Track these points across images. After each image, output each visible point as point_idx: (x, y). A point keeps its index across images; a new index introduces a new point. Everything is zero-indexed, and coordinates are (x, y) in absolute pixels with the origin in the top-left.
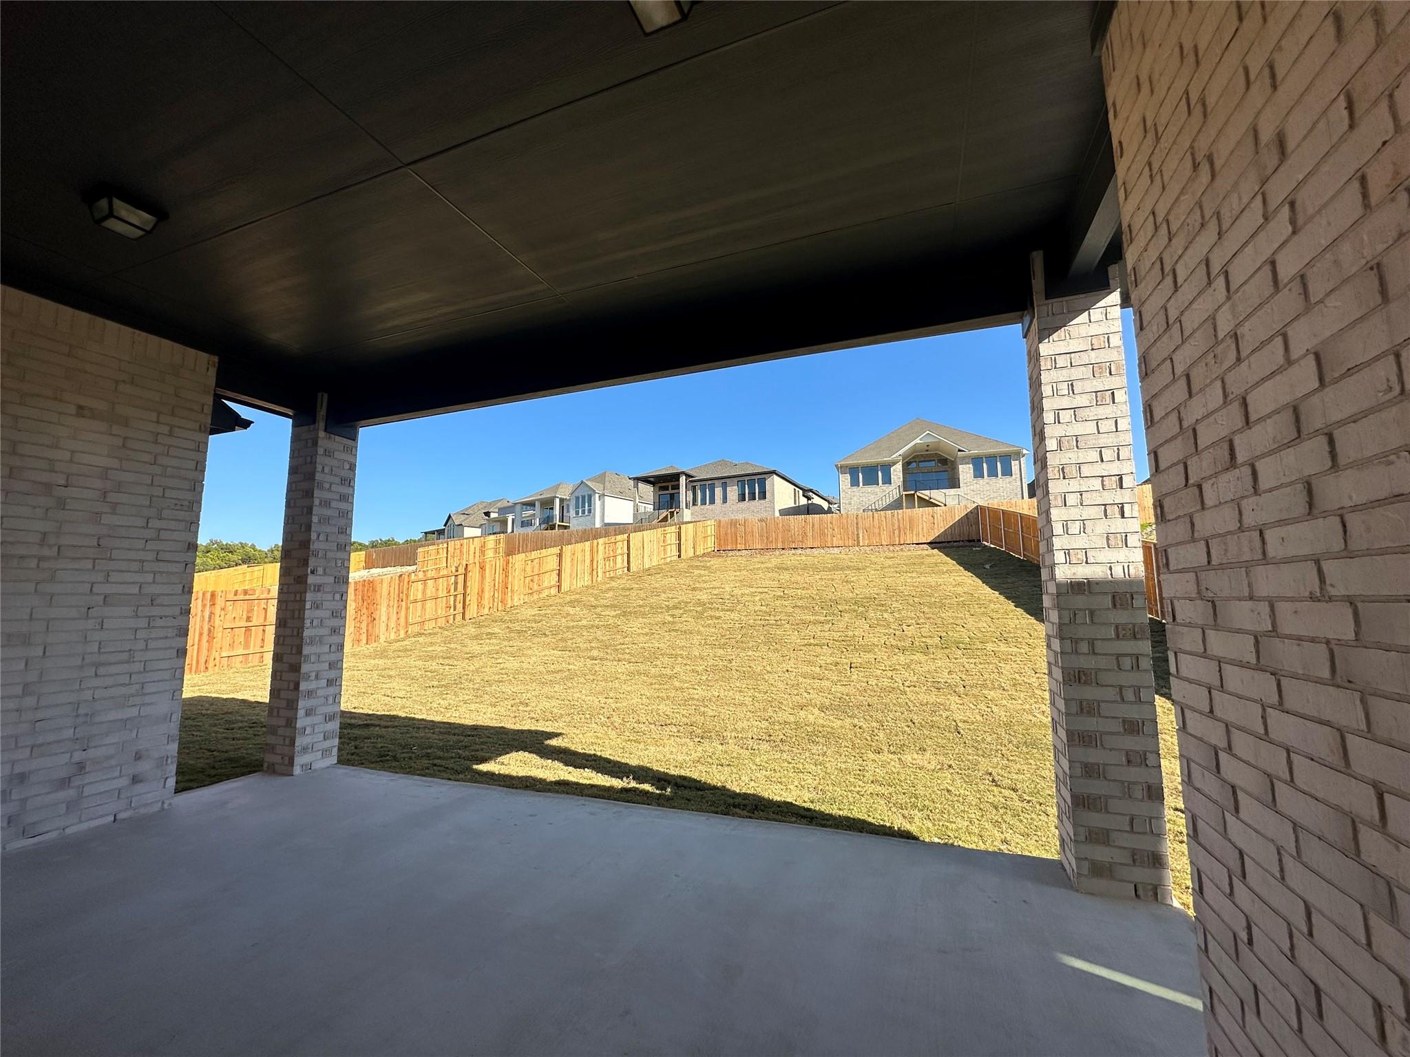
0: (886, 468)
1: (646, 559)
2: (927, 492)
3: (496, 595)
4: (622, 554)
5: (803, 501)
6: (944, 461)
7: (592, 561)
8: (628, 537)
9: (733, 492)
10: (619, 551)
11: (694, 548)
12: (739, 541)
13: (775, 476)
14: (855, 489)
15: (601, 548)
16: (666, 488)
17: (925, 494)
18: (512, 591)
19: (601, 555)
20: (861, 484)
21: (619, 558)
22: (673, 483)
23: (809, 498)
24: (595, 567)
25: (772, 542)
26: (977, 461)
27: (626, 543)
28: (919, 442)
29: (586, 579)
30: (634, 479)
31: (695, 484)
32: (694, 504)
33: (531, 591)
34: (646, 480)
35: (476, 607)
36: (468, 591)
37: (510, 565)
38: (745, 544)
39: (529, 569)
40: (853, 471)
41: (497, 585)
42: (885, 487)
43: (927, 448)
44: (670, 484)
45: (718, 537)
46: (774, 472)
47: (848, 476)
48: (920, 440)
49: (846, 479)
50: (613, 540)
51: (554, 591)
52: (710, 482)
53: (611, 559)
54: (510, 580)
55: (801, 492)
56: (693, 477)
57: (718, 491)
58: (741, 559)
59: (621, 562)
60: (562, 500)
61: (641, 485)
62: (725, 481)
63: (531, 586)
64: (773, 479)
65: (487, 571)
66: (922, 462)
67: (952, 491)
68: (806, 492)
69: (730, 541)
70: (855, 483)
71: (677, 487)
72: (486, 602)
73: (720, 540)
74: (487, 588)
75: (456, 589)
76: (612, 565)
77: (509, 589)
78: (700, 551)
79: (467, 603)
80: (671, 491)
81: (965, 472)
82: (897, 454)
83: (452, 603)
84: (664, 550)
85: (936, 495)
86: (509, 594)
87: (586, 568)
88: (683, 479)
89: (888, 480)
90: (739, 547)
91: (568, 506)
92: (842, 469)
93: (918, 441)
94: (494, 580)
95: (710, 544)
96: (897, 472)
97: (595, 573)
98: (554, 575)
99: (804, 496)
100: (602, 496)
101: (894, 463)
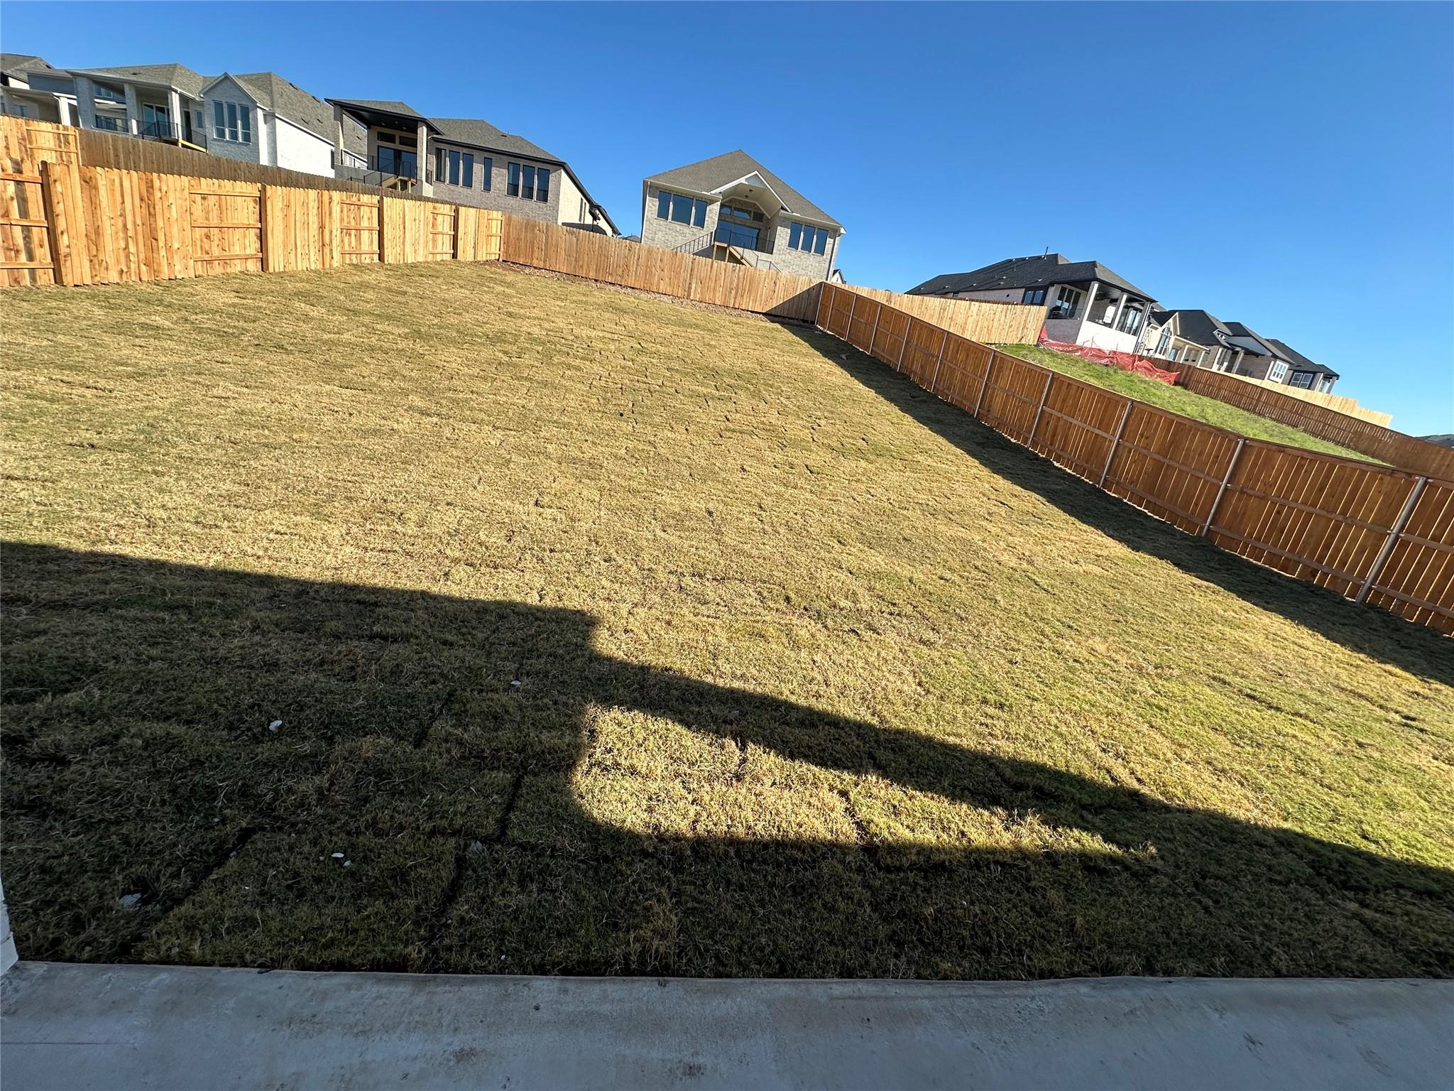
0: (703, 203)
1: (408, 249)
2: (740, 250)
3: (132, 249)
4: (371, 230)
5: (589, 220)
6: (759, 216)
7: (322, 227)
8: (381, 202)
9: (501, 177)
10: (365, 223)
11: (474, 248)
12: (536, 255)
13: (563, 173)
14: (662, 222)
15: (336, 209)
16: (391, 139)
17: (738, 251)
18: (169, 248)
19: (336, 225)
20: (670, 217)
21: (365, 234)
22: (404, 134)
23: (595, 218)
24: (327, 240)
25: (582, 267)
26: (796, 226)
27: (375, 211)
28: (744, 182)
29: (312, 258)
30: (336, 104)
31: (442, 146)
32: (438, 179)
33: (207, 257)
34: (356, 112)
35: (87, 264)
36: (61, 224)
37: (158, 195)
38: (545, 261)
39: (198, 210)
40: (664, 196)
41: (129, 226)
42: (696, 229)
43: (749, 193)
44: (398, 134)
45: (506, 242)
46: (561, 165)
47: (656, 202)
48: (746, 180)
49: (653, 204)
50: (354, 199)
51: (253, 266)
52: (465, 150)
53: (353, 232)
54: (160, 224)
55: (588, 205)
56: (438, 133)
57: (478, 170)
58: (538, 281)
59: (368, 242)
60: (184, 100)
61: (349, 121)
62: (491, 156)
63: (207, 247)
64: (560, 175)
65: (103, 192)
66: (738, 210)
67: (763, 256)
68: (595, 209)
69: (522, 251)
70: (663, 213)
71: (414, 143)
72: (108, 256)
73: (508, 246)
74: (108, 230)
75: (24, 213)
76: (353, 244)
77: (161, 244)
78: (482, 257)
79: (63, 250)
80: (397, 146)
81: (782, 235)
82: (718, 190)
83: (20, 242)
84: (434, 241)
85: (749, 255)
86: (163, 252)
87: (312, 240)
88: (423, 132)
89: (700, 222)
90: (535, 263)
91: (200, 115)
92: (650, 189)
93: (742, 180)
94: (123, 215)
95: (493, 249)
96: (713, 211)
97: (327, 250)
98: (252, 235)
99: (590, 212)
100: (270, 117)
101: (712, 202)
